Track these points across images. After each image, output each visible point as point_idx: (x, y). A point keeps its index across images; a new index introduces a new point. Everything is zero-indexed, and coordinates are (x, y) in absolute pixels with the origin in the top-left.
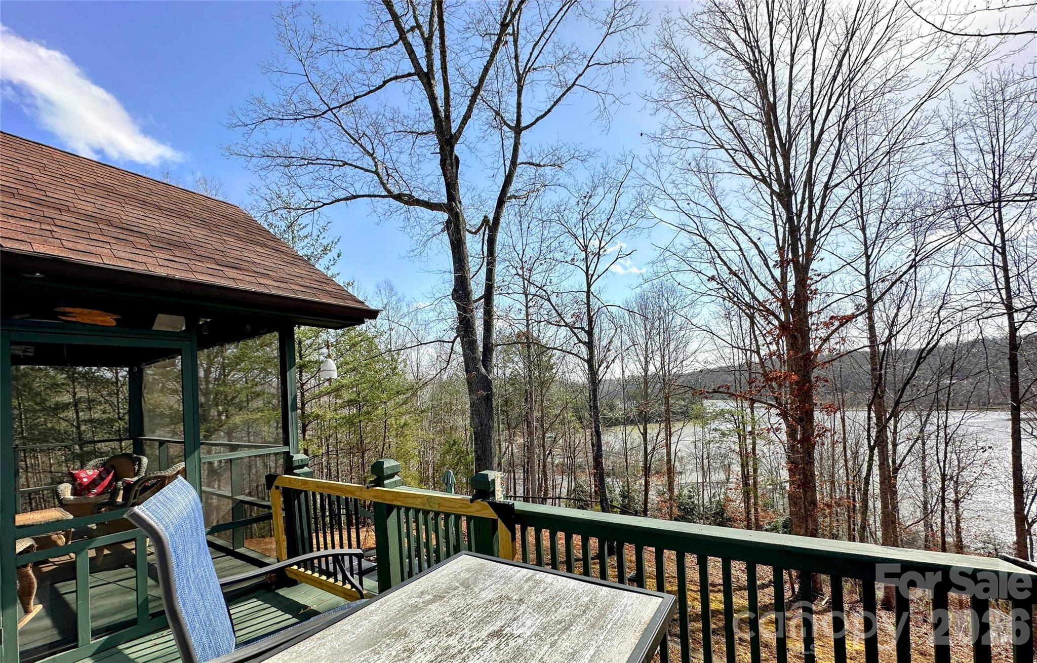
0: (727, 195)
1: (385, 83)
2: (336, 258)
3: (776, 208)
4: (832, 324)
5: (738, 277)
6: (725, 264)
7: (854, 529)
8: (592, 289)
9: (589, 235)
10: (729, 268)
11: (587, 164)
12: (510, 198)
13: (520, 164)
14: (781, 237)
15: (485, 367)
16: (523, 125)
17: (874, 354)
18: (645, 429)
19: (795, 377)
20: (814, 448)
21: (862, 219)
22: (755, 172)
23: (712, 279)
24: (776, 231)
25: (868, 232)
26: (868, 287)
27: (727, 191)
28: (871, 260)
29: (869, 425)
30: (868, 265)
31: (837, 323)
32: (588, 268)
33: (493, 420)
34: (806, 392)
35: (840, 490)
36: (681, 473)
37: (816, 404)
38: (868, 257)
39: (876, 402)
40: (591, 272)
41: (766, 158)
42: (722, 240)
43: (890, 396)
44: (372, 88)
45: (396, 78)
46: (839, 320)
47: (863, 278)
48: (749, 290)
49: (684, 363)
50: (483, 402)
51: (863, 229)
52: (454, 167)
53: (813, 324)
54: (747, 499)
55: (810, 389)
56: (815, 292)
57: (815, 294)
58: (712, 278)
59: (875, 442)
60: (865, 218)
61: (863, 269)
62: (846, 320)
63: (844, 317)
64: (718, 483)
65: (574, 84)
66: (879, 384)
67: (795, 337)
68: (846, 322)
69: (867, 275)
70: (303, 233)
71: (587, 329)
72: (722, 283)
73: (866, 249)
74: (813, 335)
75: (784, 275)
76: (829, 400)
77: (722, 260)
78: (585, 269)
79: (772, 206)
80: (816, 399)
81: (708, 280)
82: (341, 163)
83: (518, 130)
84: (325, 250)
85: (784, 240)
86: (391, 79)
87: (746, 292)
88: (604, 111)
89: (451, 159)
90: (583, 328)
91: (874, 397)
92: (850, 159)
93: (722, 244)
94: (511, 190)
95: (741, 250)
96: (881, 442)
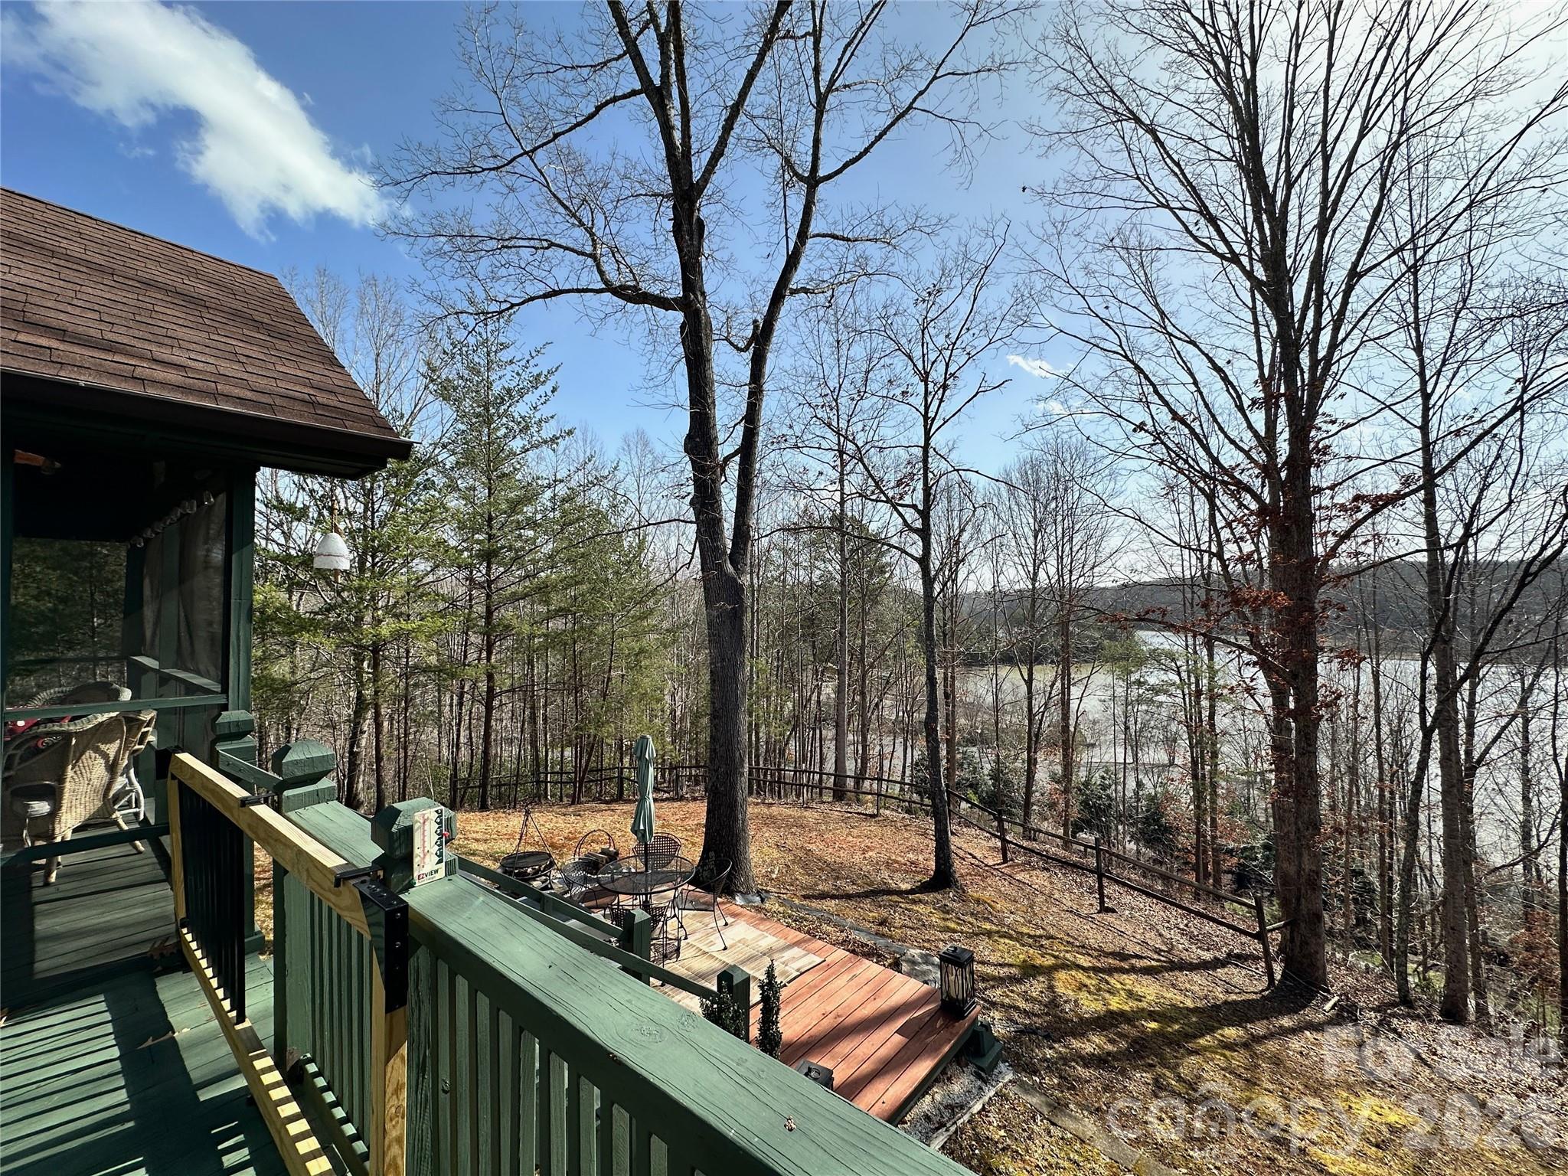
0: (1175, 291)
1: (598, 109)
2: (549, 393)
3: (1259, 314)
4: (1359, 509)
5: (1188, 426)
6: (1166, 404)
7: (1391, 865)
8: (933, 442)
9: (932, 356)
10: (1172, 411)
11: (936, 240)
12: (794, 292)
13: (814, 236)
14: (1267, 360)
15: (734, 563)
16: (821, 173)
17: (1434, 566)
18: (1030, 674)
19: (1283, 599)
20: (1316, 726)
21: (1417, 330)
22: (1222, 248)
23: (1142, 429)
24: (1259, 351)
25: (1427, 353)
26: (1427, 447)
27: (1175, 285)
28: (1432, 402)
29: (1423, 688)
30: (1426, 409)
31: (1366, 508)
32: (927, 408)
33: (742, 651)
34: (1303, 628)
35: (1368, 791)
36: (1093, 745)
37: (1322, 649)
38: (1426, 397)
39: (1439, 646)
40: (931, 414)
41: (1245, 229)
42: (1163, 367)
43: (1463, 639)
44: (580, 119)
45: (615, 100)
46: (1369, 501)
47: (1417, 434)
48: (1207, 449)
49: (1096, 570)
50: (728, 622)
51: (1419, 349)
52: (696, 237)
53: (1320, 508)
54: (1198, 798)
55: (1311, 622)
56: (1325, 451)
57: (1325, 454)
58: (1141, 427)
59: (1435, 719)
60: (1422, 329)
61: (1417, 418)
62: (1382, 503)
63: (1380, 497)
64: (1153, 766)
65: (910, 107)
66: (1443, 620)
67: (1287, 530)
68: (1385, 506)
69: (1424, 429)
70: (505, 356)
71: (921, 507)
72: (1158, 437)
73: (1424, 383)
74: (1320, 527)
75: (1271, 424)
76: (1347, 642)
77: (1161, 397)
78: (922, 410)
79: (1253, 310)
80: (1325, 641)
81: (1135, 430)
82: (545, 244)
83: (813, 181)
84: (537, 381)
85: (1272, 365)
86: (607, 103)
87: (1201, 453)
88: (962, 151)
89: (690, 223)
90: (914, 507)
91: (1434, 641)
92: (1398, 226)
93: (1163, 374)
94: (798, 279)
95: (1195, 383)
96: (1445, 719)
